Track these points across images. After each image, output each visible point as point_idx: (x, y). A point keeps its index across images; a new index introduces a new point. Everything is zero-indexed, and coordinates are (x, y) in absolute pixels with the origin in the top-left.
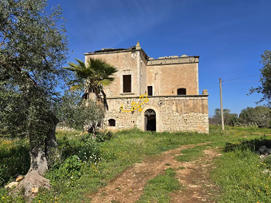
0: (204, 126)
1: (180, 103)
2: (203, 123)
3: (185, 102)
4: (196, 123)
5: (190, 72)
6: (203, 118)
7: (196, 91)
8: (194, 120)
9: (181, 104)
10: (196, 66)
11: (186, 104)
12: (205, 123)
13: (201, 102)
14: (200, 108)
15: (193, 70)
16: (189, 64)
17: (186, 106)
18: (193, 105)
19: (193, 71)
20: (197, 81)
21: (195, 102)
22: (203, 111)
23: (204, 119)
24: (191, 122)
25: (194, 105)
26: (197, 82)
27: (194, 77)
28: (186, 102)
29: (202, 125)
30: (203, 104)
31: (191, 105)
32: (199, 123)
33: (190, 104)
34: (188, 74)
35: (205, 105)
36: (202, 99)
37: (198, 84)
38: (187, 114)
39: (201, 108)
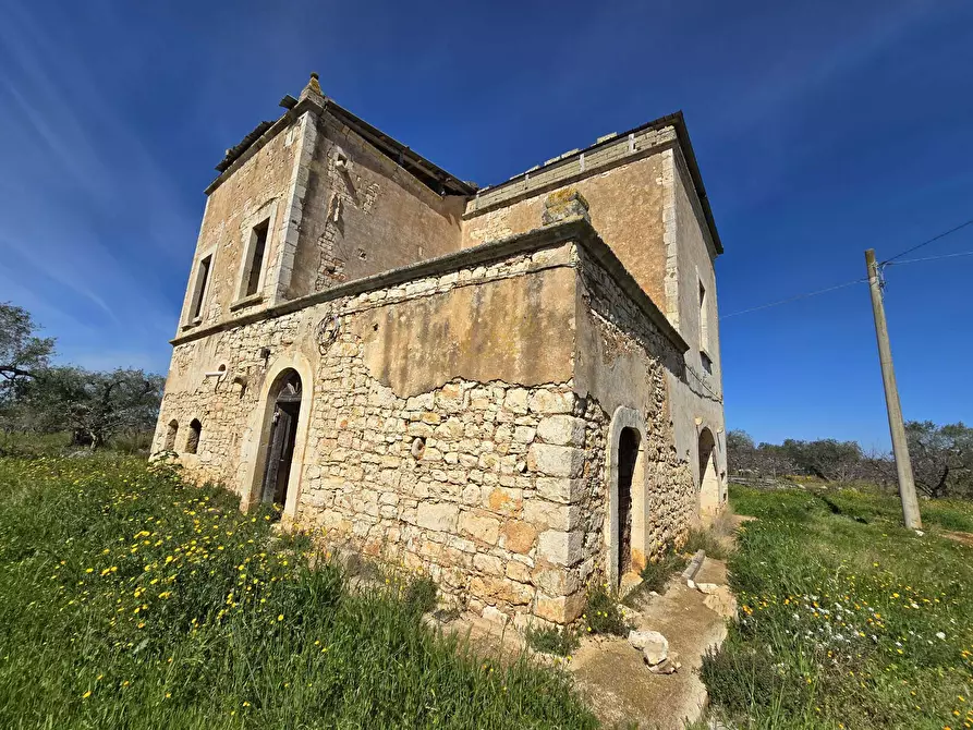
0: (533, 510)
1: (403, 319)
2: (523, 481)
3: (432, 309)
4: (475, 475)
5: (629, 201)
6: (531, 433)
7: (662, 289)
8: (466, 445)
9: (409, 326)
10: (660, 166)
11: (435, 320)
12: (541, 482)
13: (527, 292)
14: (511, 346)
15: (647, 188)
16: (626, 167)
17: (429, 338)
18: (469, 324)
19: (647, 196)
20: (670, 237)
21: (487, 299)
22: (531, 369)
23: (538, 438)
24: (448, 458)
25: (475, 323)
26: (666, 241)
27: (654, 220)
28: (437, 311)
29: (515, 494)
30: (535, 310)
31: (462, 327)
32: (500, 474)
33: (452, 320)
34: (619, 215)
35: (551, 315)
36: (536, 271)
37: (672, 251)
38: (428, 399)
39: (519, 345)
